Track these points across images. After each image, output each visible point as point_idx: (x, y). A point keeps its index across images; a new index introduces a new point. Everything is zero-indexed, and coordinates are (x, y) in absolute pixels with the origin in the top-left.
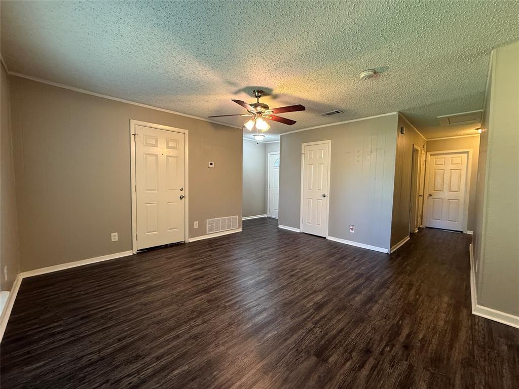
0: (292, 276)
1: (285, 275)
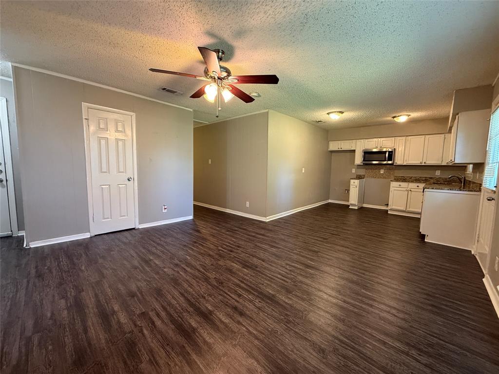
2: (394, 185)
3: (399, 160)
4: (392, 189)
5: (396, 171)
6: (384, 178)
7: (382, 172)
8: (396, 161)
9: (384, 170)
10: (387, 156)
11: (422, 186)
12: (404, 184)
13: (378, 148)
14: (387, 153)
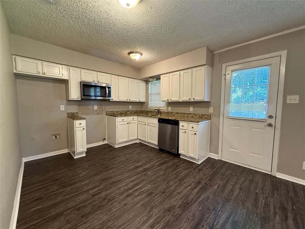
2: (119, 119)
3: (114, 97)
4: (117, 124)
5: (107, 107)
6: (98, 114)
7: (95, 108)
8: (112, 98)
9: (98, 105)
10: (107, 92)
11: (135, 118)
12: (125, 118)
13: (96, 82)
14: (107, 89)
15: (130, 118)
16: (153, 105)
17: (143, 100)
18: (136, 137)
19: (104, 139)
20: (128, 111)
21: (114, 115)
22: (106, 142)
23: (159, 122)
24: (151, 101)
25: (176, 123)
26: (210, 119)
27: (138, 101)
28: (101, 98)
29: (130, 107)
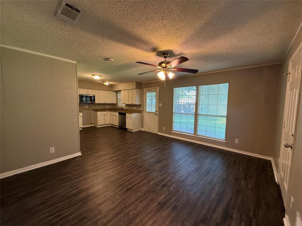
0: (141, 167)
1: (145, 167)
2: (99, 113)
3: (97, 101)
4: (98, 115)
5: (93, 106)
6: (88, 110)
7: (87, 107)
8: (96, 102)
9: (88, 106)
10: (93, 99)
11: (109, 112)
12: (103, 112)
13: (87, 94)
14: (93, 97)
15: (106, 113)
16: (120, 105)
17: (114, 102)
18: (109, 123)
19: (92, 124)
20: (106, 109)
21: (97, 110)
22: (92, 125)
23: (119, 114)
24: (119, 103)
25: (125, 114)
26: (141, 112)
27: (111, 103)
28: (90, 102)
29: (107, 106)
